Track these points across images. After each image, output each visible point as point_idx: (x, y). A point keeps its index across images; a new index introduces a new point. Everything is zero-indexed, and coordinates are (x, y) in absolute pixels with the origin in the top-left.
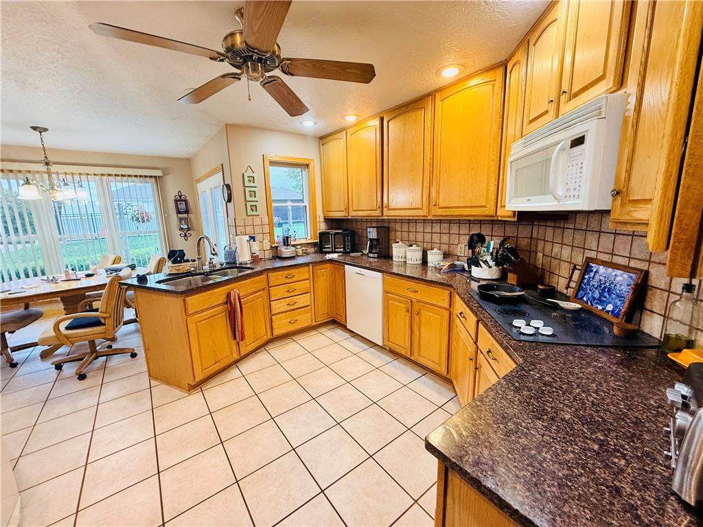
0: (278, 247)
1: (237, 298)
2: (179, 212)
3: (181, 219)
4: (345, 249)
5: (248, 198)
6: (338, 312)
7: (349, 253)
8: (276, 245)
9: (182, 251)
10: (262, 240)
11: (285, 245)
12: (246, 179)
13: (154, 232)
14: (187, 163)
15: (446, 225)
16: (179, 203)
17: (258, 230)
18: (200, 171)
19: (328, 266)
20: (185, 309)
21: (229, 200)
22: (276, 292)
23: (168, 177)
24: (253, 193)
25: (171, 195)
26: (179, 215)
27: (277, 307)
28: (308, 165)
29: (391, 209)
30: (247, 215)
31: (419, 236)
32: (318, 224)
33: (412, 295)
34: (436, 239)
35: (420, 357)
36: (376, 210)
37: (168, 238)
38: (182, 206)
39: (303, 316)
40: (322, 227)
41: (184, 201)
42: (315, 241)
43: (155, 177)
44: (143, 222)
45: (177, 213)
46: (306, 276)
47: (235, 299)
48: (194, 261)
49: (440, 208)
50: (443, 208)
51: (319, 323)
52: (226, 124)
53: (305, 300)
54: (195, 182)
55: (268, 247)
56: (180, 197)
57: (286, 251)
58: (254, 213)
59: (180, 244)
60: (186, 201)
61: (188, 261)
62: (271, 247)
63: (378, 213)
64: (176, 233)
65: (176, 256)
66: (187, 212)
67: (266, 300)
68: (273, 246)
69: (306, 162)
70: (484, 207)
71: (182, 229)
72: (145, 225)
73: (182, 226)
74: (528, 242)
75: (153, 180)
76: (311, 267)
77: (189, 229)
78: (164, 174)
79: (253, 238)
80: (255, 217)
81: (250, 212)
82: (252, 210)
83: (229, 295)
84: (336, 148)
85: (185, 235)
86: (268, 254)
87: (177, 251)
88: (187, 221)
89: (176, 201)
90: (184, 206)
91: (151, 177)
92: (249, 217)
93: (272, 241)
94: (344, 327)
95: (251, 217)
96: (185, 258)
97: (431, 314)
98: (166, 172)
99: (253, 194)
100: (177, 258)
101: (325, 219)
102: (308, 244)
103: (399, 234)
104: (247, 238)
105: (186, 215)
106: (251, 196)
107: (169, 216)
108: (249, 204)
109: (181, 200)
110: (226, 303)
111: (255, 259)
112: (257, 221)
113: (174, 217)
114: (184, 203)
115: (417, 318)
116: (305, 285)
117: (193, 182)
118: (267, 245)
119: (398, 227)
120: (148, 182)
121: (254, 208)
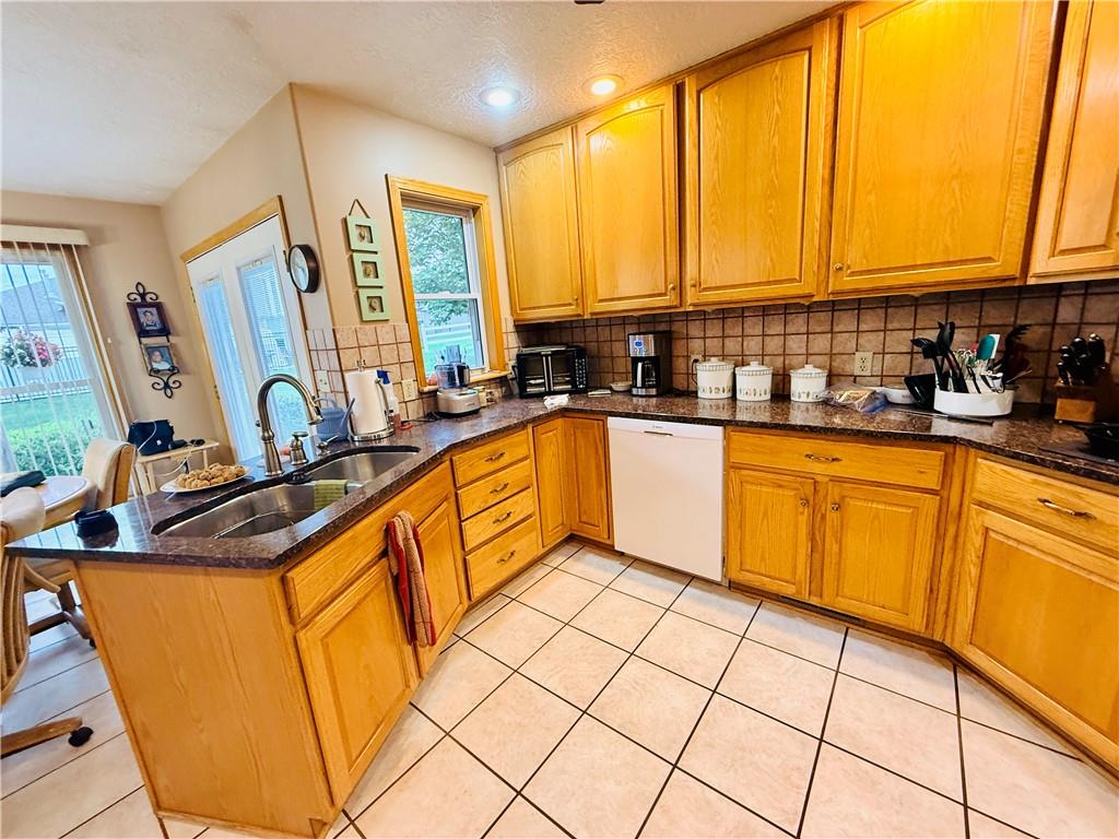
0: (437, 391)
1: (411, 536)
2: (142, 332)
3: (150, 351)
4: (574, 385)
5: (362, 281)
6: (584, 518)
7: (585, 391)
8: (432, 388)
9: (166, 422)
10: (398, 379)
11: (452, 384)
12: (354, 233)
13: (80, 383)
14: (153, 216)
15: (824, 316)
16: (140, 311)
17: (388, 355)
18: (191, 231)
19: (559, 422)
20: (290, 609)
21: (313, 286)
22: (472, 499)
23: (103, 248)
24: (371, 267)
25: (119, 293)
26: (144, 340)
27: (476, 531)
28: (475, 210)
29: (705, 289)
30: (362, 321)
31: (752, 343)
32: (504, 336)
33: (817, 468)
34: (794, 346)
35: (839, 598)
36: (665, 294)
37: (122, 394)
38: (149, 318)
39: (523, 540)
40: (512, 343)
41: (151, 305)
42: (503, 373)
43: (67, 248)
44: (45, 362)
45: (139, 336)
46: (521, 452)
47: (406, 539)
48: (200, 442)
49: (853, 274)
50: (861, 273)
51: (549, 547)
52: (291, 84)
53: (523, 505)
54: (179, 263)
55: (414, 395)
56: (143, 296)
57: (459, 400)
58: (377, 315)
59: (154, 407)
60: (159, 307)
61: (182, 444)
62: (421, 393)
63: (669, 300)
64: (143, 384)
65: (151, 437)
66: (165, 331)
67: (455, 520)
68: (426, 389)
69: (474, 201)
70: (989, 259)
71: (154, 372)
72: (50, 369)
73: (155, 366)
74: (1045, 333)
75: (62, 255)
76: (530, 430)
77: (173, 371)
78: (91, 240)
79: (383, 375)
80: (379, 326)
81: (367, 315)
82: (372, 308)
83: (389, 530)
84: (545, 168)
85: (167, 385)
86: (415, 411)
87: (152, 423)
88: (168, 352)
89: (133, 308)
90: (156, 318)
91: (54, 247)
92: (367, 327)
93: (420, 378)
94: (607, 549)
95: (373, 326)
96: (176, 438)
97: (881, 507)
98: (96, 235)
99: (373, 268)
100: (155, 439)
101: (516, 326)
102: (489, 380)
103: (696, 345)
104: (372, 375)
105: (161, 340)
106: (366, 275)
107: (117, 343)
108: (364, 294)
109: (144, 304)
110: (384, 554)
111: (396, 424)
112: (385, 333)
113: (131, 345)
114: (154, 310)
115: (832, 516)
116: (523, 471)
117: (174, 261)
118: (411, 392)
119: (695, 329)
120: (44, 262)
121: (377, 303)
